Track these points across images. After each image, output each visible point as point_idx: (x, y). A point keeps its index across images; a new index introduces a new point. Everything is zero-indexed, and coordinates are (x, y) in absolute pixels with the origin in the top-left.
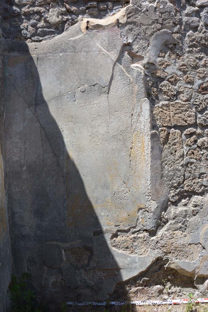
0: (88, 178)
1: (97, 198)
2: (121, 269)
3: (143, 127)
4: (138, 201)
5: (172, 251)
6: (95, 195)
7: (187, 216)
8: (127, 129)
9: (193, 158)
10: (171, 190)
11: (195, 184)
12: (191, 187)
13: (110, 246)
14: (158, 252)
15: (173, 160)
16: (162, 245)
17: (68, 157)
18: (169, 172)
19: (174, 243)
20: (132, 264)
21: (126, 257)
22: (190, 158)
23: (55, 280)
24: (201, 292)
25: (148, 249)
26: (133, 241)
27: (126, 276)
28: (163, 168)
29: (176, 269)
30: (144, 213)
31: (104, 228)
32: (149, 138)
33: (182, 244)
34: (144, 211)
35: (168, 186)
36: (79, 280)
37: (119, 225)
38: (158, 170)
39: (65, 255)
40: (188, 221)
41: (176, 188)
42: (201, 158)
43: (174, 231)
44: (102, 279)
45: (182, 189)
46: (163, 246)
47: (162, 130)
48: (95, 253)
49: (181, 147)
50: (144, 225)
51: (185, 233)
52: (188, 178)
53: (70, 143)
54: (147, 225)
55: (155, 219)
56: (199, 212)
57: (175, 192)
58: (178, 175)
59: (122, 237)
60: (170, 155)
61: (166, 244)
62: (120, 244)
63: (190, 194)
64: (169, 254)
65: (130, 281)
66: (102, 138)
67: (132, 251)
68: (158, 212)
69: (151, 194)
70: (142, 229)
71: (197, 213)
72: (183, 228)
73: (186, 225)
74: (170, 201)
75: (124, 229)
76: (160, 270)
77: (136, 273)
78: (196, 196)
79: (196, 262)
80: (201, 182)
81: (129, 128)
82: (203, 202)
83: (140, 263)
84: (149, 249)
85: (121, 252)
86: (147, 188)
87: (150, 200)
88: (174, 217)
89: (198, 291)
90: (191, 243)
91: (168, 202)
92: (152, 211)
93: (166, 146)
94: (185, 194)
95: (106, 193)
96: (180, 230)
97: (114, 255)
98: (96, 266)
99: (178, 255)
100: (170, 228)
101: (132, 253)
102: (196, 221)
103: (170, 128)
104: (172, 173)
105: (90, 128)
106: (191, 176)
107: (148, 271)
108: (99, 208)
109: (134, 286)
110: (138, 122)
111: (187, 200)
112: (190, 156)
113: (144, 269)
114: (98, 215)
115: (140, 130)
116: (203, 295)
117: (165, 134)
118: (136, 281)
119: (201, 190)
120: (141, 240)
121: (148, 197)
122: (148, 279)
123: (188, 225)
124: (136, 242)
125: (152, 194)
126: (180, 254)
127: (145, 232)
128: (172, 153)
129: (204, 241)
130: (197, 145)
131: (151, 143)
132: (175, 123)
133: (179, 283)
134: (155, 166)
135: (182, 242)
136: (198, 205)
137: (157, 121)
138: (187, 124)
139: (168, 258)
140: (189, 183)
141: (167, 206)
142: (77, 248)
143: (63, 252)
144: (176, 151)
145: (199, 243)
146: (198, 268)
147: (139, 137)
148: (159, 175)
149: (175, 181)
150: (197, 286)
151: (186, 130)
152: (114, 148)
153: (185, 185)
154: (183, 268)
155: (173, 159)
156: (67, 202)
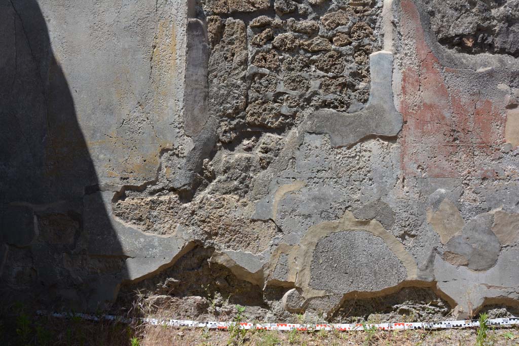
0: (82, 96)
1: (94, 130)
2: (128, 257)
3: (174, 11)
4: (161, 136)
5: (220, 232)
6: (91, 125)
7: (251, 169)
8: (148, 15)
9: (264, 67)
10: (222, 121)
11: (266, 112)
12: (259, 117)
13: (111, 214)
14: (194, 231)
15: (228, 70)
16: (202, 219)
17: (54, 62)
18: (219, 89)
19: (223, 216)
20: (148, 250)
21: (137, 235)
22: (258, 66)
23: (20, 269)
24: (275, 315)
25: (175, 224)
26: (151, 208)
27: (136, 270)
28: (208, 83)
29: (227, 266)
30: (172, 158)
31: (103, 182)
32: (185, 29)
33: (238, 218)
34: (171, 155)
35: (218, 114)
36: (58, 272)
37: (128, 178)
38: (200, 85)
39: (38, 226)
40: (252, 178)
41: (231, 117)
42: (279, 66)
43: (224, 194)
44: (97, 273)
45: (242, 120)
46: (204, 221)
47: (212, 20)
48: (86, 224)
49: (242, 47)
50: (170, 180)
51: (245, 200)
52: (254, 101)
53: (59, 39)
54: (175, 180)
55: (190, 170)
56: (272, 161)
57: (231, 124)
58: (235, 95)
59: (133, 199)
60: (223, 61)
61: (208, 217)
62: (127, 211)
63: (258, 129)
64: (214, 237)
65: (146, 282)
66: (108, 31)
67: (148, 226)
68: (196, 158)
69: (183, 125)
70: (166, 186)
71: (268, 163)
72: (241, 189)
73: (248, 186)
74: (219, 141)
75: (135, 185)
76: (202, 267)
77: (153, 267)
78: (268, 134)
79: (264, 254)
80: (278, 108)
81: (153, 14)
82: (280, 144)
83: (161, 248)
84: (178, 225)
85: (129, 226)
86: (177, 114)
87: (181, 136)
88: (224, 168)
89: (271, 312)
90: (255, 218)
91: (216, 143)
92: (185, 155)
93: (217, 47)
94: (249, 130)
95: (108, 122)
96: (236, 192)
97: (117, 231)
98: (86, 249)
99: (230, 240)
100: (217, 189)
101: (149, 229)
102: (265, 179)
103: (224, 16)
104: (225, 90)
105: (91, 15)
106: (259, 97)
107: (177, 267)
108: (97, 147)
109: (152, 293)
110: (168, 3)
111: (253, 141)
112: (259, 63)
113: (168, 260)
114: (94, 158)
115: (170, 16)
116: (279, 319)
117: (215, 27)
118: (156, 282)
119: (277, 123)
120: (165, 207)
121: (178, 130)
122: (177, 281)
123: (251, 185)
124: (156, 209)
125: (187, 126)
126: (234, 237)
127: (172, 193)
128: (226, 58)
129: (280, 217)
130: (273, 45)
131: (188, 38)
132: (234, 7)
133: (237, 297)
134: (194, 78)
135: (237, 214)
136: (271, 149)
137: (203, 5)
138: (254, 9)
139: (213, 244)
140: (255, 109)
141: (215, 149)
142: (58, 214)
143: (35, 220)
144: (233, 55)
145: (270, 219)
146: (269, 268)
147: (168, 29)
148: (201, 93)
149: (229, 105)
150: (269, 302)
151: (253, 20)
152: (126, 47)
153: (248, 113)
154: (240, 265)
155: (228, 68)
156: (46, 135)
